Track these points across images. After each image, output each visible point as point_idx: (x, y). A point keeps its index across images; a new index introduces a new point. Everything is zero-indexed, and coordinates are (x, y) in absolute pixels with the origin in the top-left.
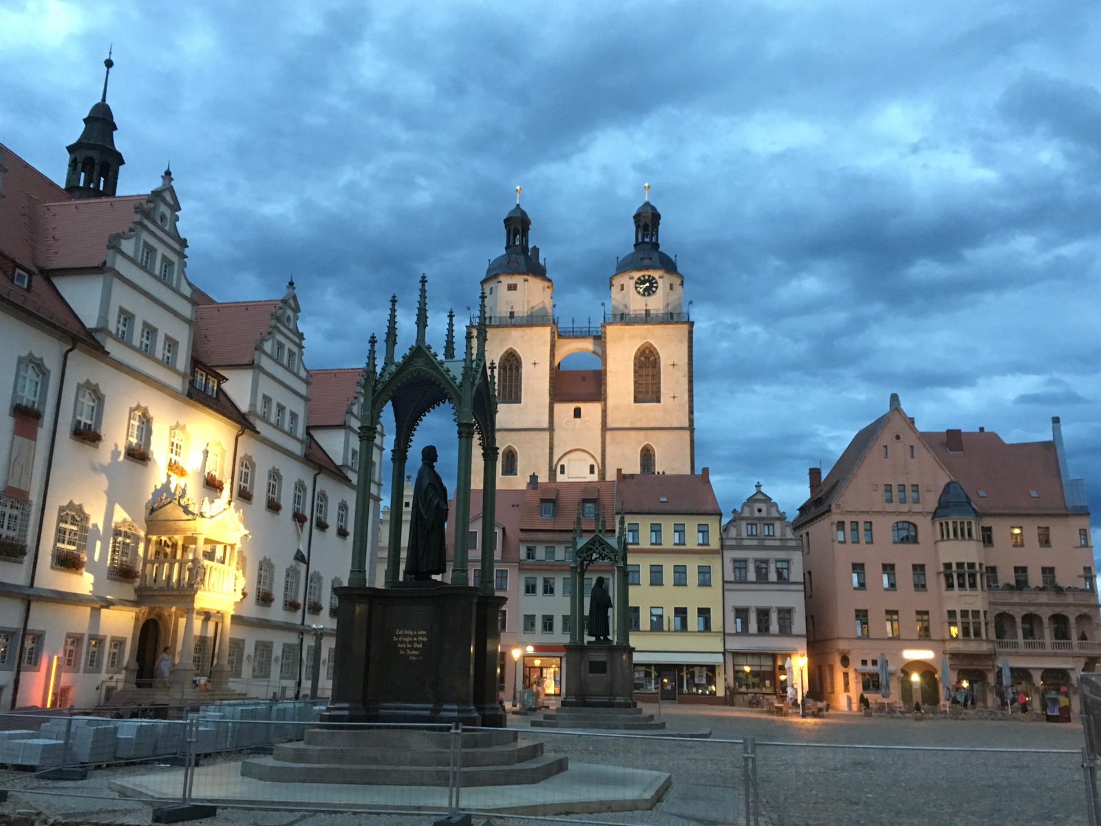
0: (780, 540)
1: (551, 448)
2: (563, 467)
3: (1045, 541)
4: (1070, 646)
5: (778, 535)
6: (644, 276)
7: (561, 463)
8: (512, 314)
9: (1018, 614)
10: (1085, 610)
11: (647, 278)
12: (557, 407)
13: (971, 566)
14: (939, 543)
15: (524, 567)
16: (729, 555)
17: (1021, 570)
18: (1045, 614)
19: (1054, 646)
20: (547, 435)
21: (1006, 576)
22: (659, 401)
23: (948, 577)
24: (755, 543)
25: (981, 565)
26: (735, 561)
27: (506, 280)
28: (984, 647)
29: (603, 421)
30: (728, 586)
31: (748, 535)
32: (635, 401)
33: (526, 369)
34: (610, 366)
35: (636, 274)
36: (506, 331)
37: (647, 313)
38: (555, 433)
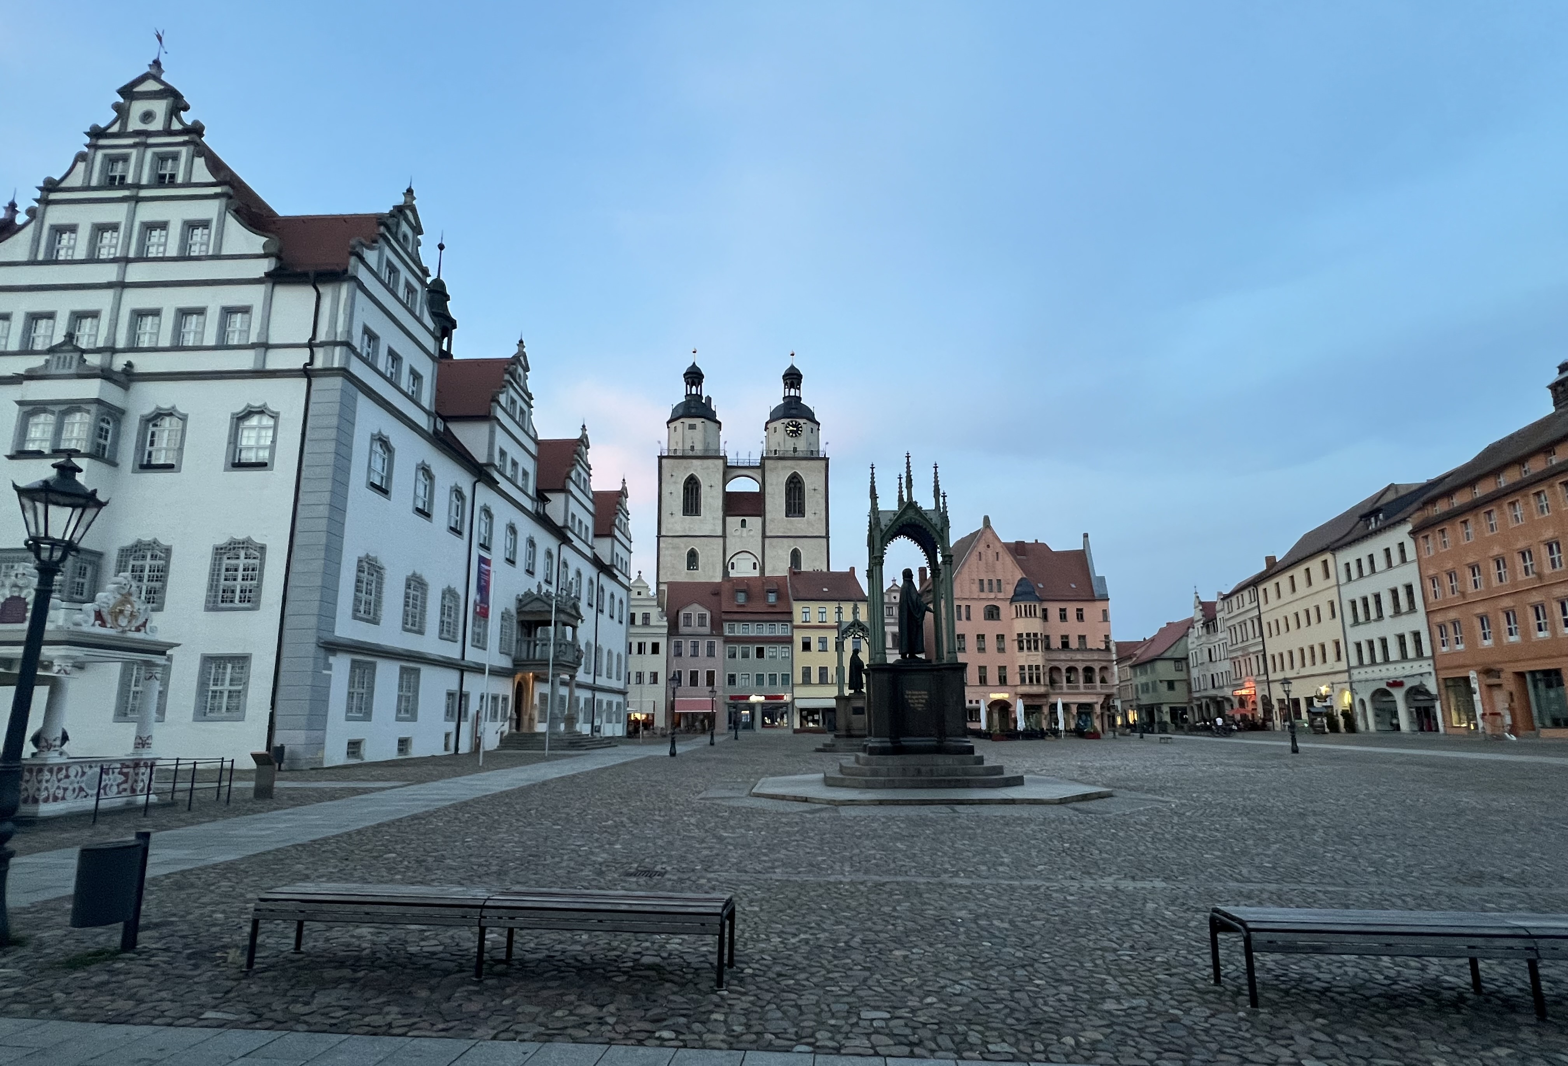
2: (733, 565)
3: (1080, 616)
4: (1095, 688)
6: (791, 422)
8: (692, 448)
9: (1063, 667)
10: (1104, 664)
11: (794, 423)
12: (728, 519)
13: (1036, 635)
14: (1015, 620)
15: (726, 640)
17: (1065, 638)
18: (1080, 667)
19: (1085, 687)
21: (1056, 641)
22: (804, 517)
23: (1020, 642)
25: (1041, 635)
27: (688, 421)
28: (1042, 690)
29: (762, 531)
31: (888, 615)
32: (787, 516)
33: (704, 490)
34: (768, 489)
35: (786, 421)
36: (689, 461)
37: (795, 450)
38: (727, 539)
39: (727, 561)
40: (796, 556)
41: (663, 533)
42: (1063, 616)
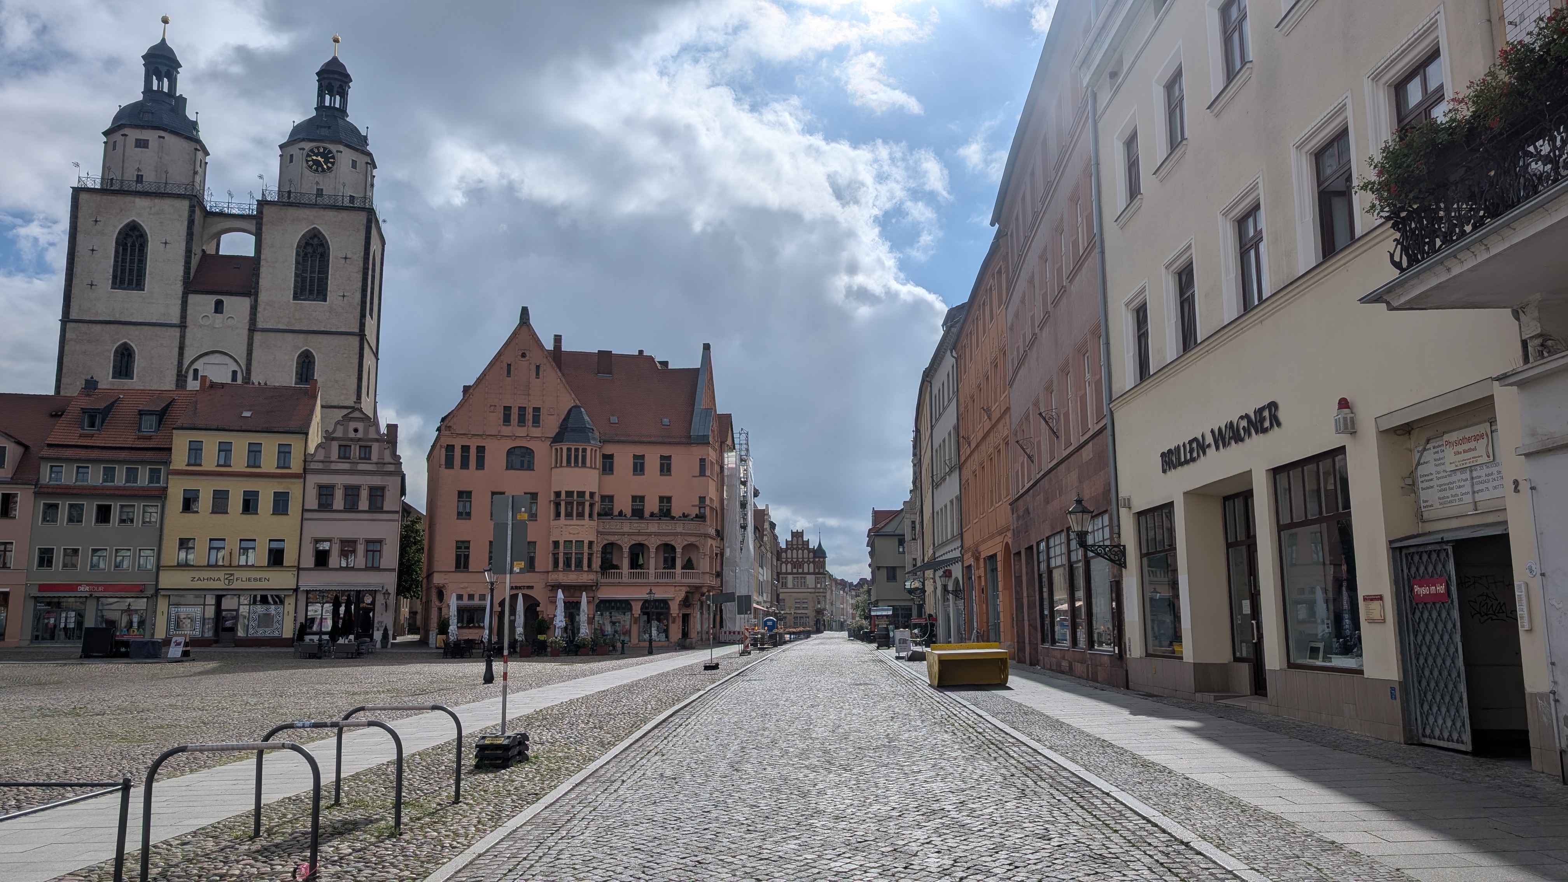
0: (376, 463)
1: (181, 349)
2: (196, 371)
3: (666, 467)
4: (673, 576)
5: (375, 457)
6: (318, 148)
7: (194, 366)
8: (140, 179)
9: (626, 543)
10: (692, 540)
11: (321, 150)
12: (192, 298)
13: (581, 494)
14: (555, 471)
15: (42, 490)
16: (313, 480)
17: (638, 500)
18: (653, 543)
19: (659, 575)
20: (176, 332)
21: (623, 504)
22: (325, 300)
23: (558, 505)
24: (346, 466)
25: (592, 494)
26: (321, 487)
27: (135, 134)
29: (251, 319)
30: (307, 515)
31: (339, 458)
32: (295, 298)
33: (153, 247)
34: (266, 253)
35: (308, 146)
36: (129, 199)
37: (320, 193)
38: (187, 330)
39: (185, 366)
40: (306, 363)
41: (73, 315)
42: (639, 466)
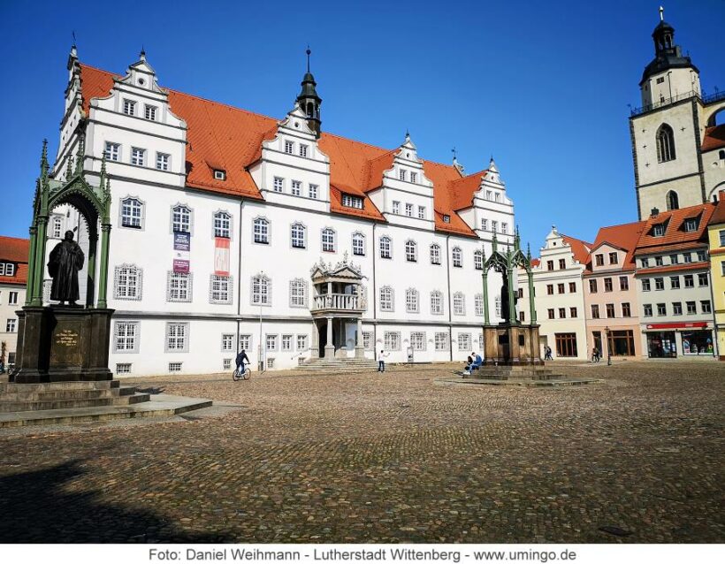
1: (703, 186)
7: (713, 194)
8: (662, 100)
12: (704, 156)
15: (639, 273)
20: (698, 177)
36: (659, 113)
38: (705, 175)
39: (707, 196)
41: (641, 183)
